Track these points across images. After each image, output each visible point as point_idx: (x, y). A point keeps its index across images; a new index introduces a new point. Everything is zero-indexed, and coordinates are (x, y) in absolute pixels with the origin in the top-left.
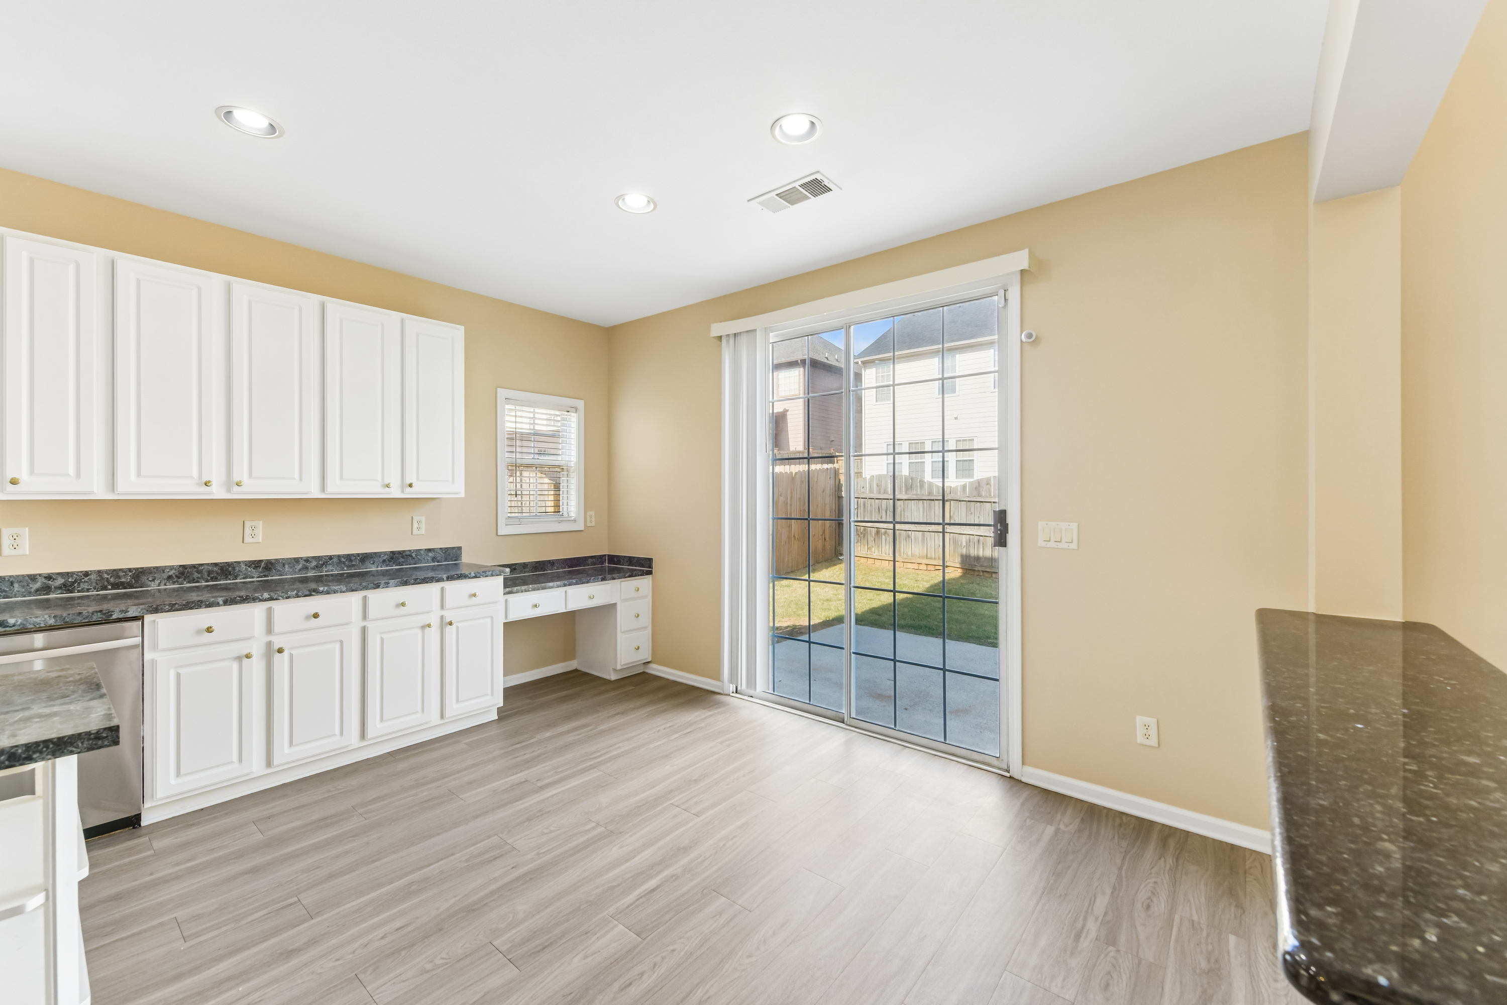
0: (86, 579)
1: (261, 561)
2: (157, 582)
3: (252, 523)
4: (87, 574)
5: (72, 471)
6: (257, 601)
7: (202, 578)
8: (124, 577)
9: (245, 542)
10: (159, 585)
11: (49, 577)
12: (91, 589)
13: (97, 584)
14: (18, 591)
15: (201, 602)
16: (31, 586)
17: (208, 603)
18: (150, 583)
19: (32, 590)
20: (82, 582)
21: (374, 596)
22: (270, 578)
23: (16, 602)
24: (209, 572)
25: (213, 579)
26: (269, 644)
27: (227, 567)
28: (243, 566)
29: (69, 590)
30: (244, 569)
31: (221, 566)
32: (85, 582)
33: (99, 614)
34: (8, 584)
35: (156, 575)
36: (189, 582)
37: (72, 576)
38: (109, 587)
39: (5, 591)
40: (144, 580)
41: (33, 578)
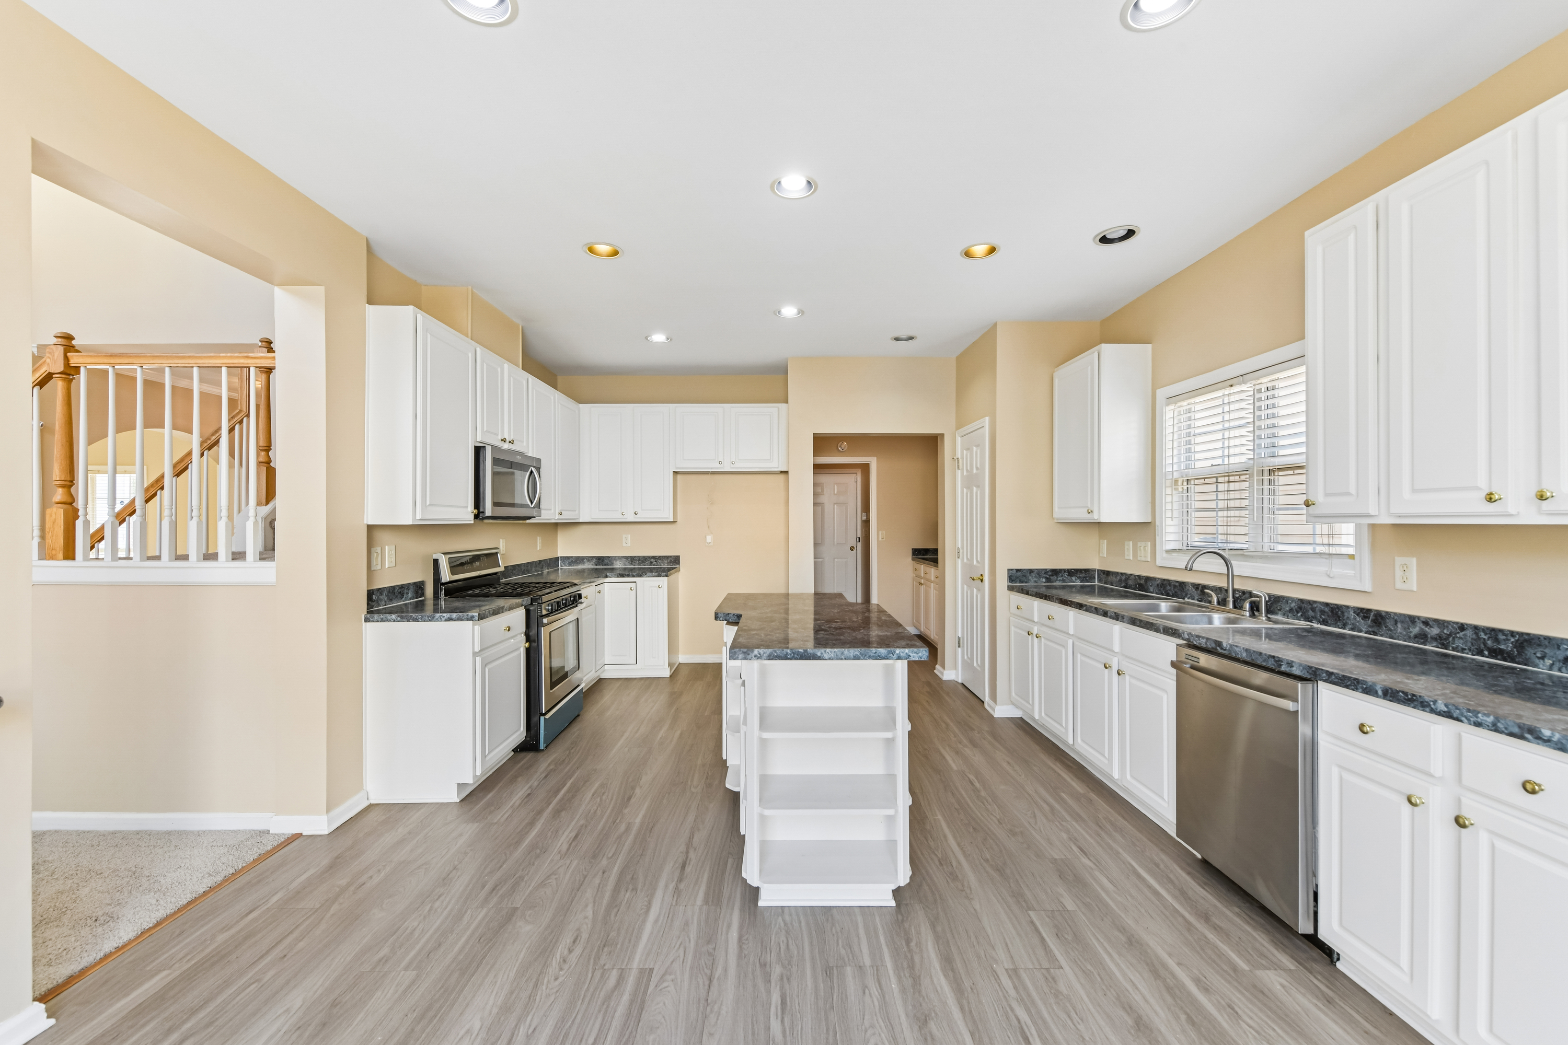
0: (1461, 634)
2: (1548, 662)
4: (1462, 627)
8: (1503, 642)
10: (1551, 668)
11: (1426, 622)
12: (1465, 649)
13: (1472, 645)
14: (1401, 633)
16: (1411, 630)
17: (1365, 686)
18: (1537, 661)
19: (1412, 635)
20: (1457, 637)
23: (1399, 645)
29: (1443, 644)
34: (1393, 622)
35: (1546, 651)
37: (1447, 627)
38: (1486, 653)
39: (1390, 630)
40: (1529, 654)
41: (1413, 619)
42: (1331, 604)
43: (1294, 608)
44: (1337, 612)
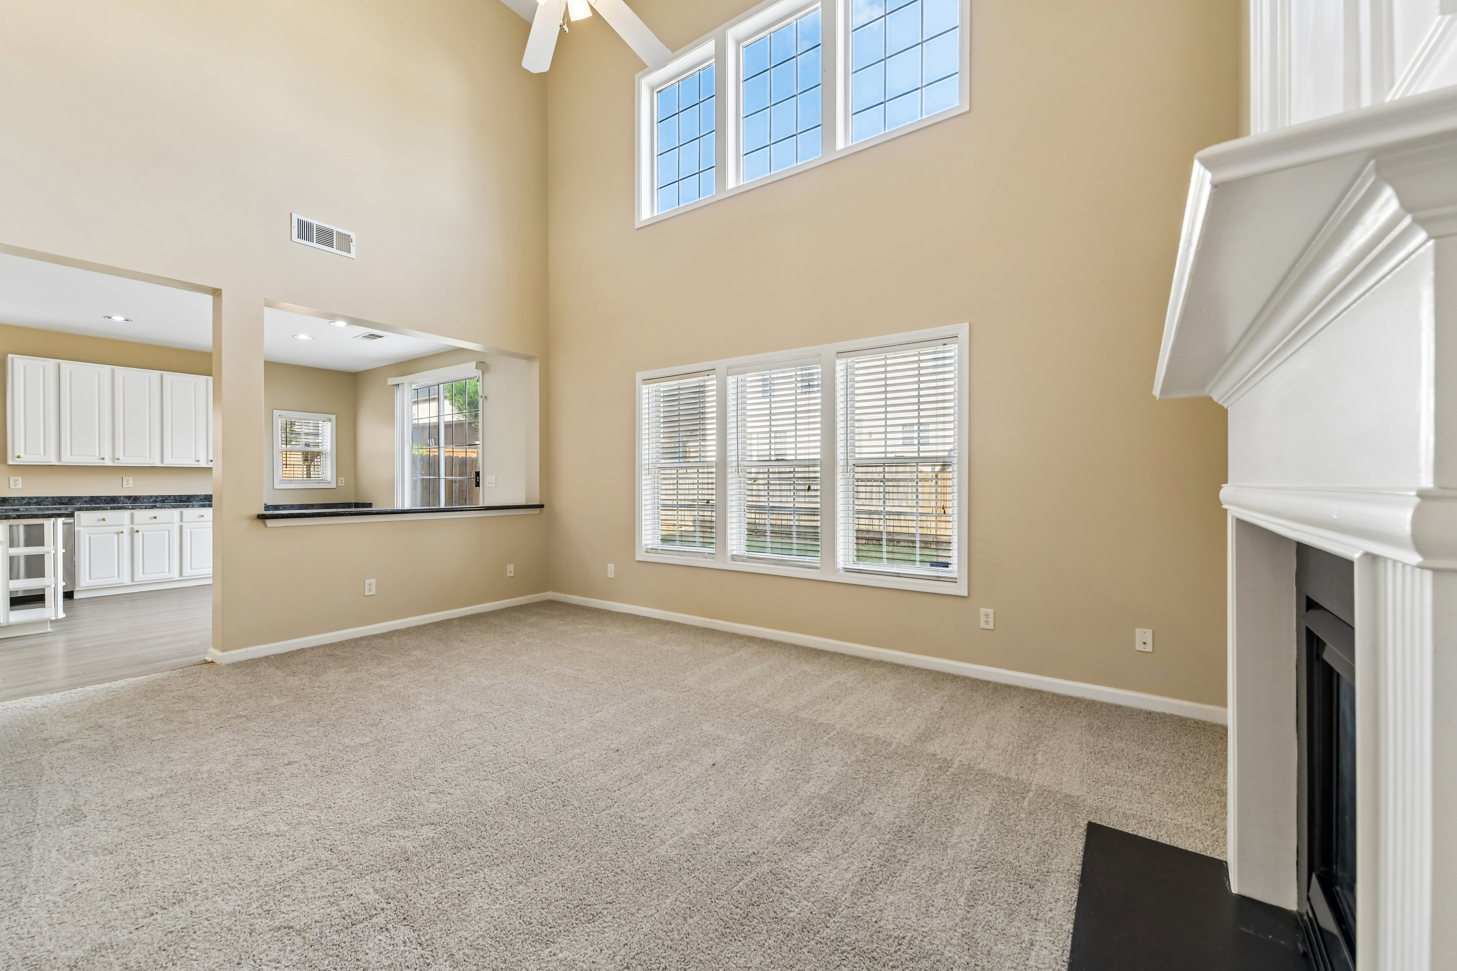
1: (131, 496)
3: (127, 478)
5: (41, 453)
6: (127, 509)
9: (123, 487)
11: (29, 498)
14: (17, 504)
16: (23, 501)
17: (103, 509)
19: (23, 504)
21: (186, 511)
22: (136, 502)
25: (105, 501)
26: (132, 529)
27: (114, 498)
28: (122, 498)
29: (39, 504)
31: (110, 497)
32: (46, 501)
34: (13, 500)
38: (57, 504)
39: (11, 503)
40: (73, 502)
41: (22, 498)
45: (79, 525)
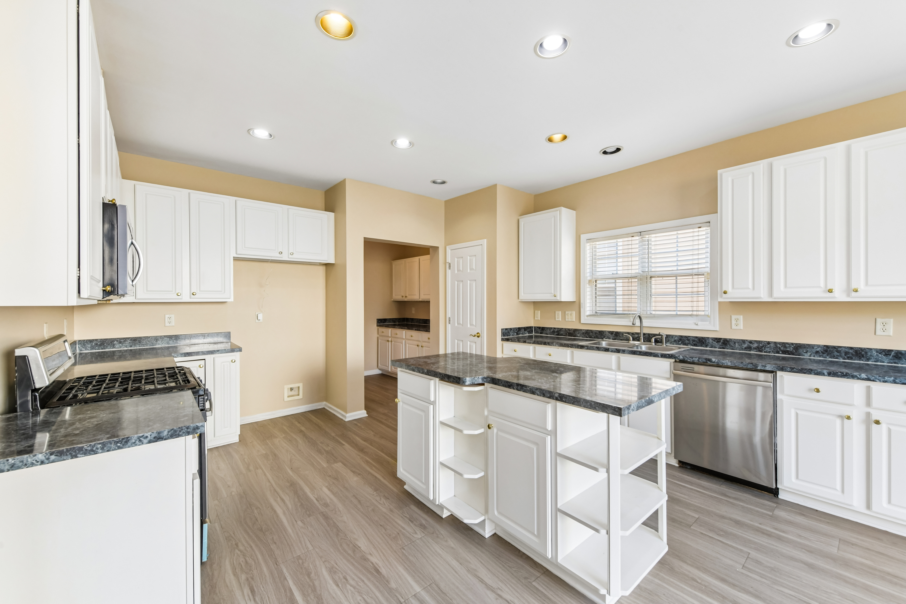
0: (768, 346)
1: (892, 351)
2: (809, 354)
3: (884, 320)
4: (769, 343)
5: (750, 286)
6: (856, 378)
7: (841, 356)
8: (789, 348)
9: (876, 334)
10: (810, 356)
11: (751, 342)
12: (771, 352)
13: (774, 350)
14: (737, 347)
15: (812, 370)
16: (743, 345)
17: (816, 372)
18: (804, 354)
19: (743, 348)
20: (766, 347)
22: (900, 365)
23: (737, 353)
24: (846, 353)
25: (848, 358)
26: (868, 415)
27: (861, 351)
28: (875, 353)
29: (760, 350)
30: (875, 355)
31: (855, 350)
32: (768, 347)
33: (751, 365)
34: (733, 343)
35: (808, 350)
36: (831, 357)
37: (761, 343)
38: (781, 352)
39: (732, 346)
40: (800, 351)
41: (744, 341)
42: (699, 337)
43: (677, 340)
44: (702, 340)
45: (782, 392)
